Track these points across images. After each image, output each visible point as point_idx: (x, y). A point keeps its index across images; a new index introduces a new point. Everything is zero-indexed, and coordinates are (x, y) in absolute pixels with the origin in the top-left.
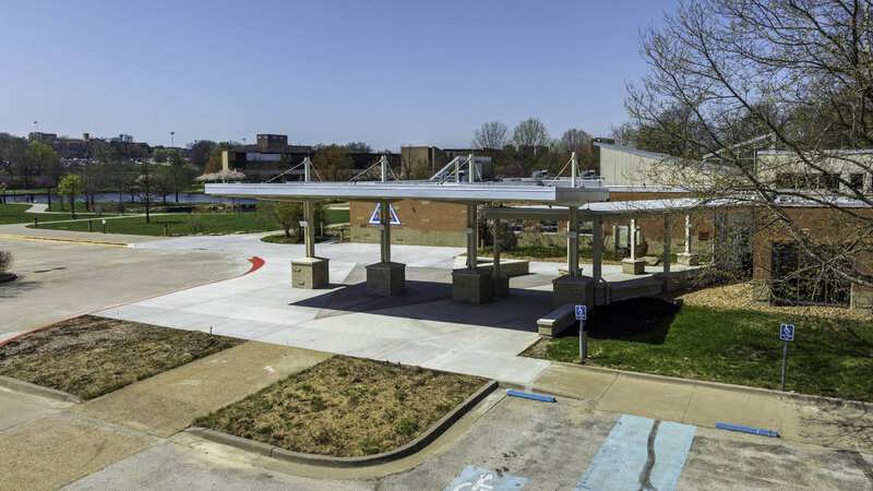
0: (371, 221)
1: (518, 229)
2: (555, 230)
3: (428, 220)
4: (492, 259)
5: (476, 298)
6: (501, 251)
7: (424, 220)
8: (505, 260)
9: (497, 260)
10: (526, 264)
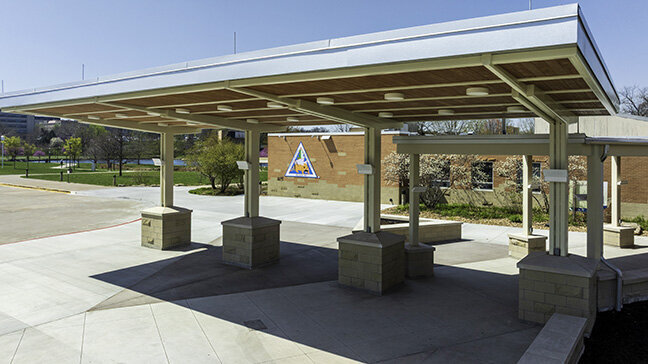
0: (288, 174)
1: (445, 185)
2: (490, 187)
3: (344, 173)
4: (407, 218)
5: (376, 284)
6: (422, 209)
7: (341, 173)
8: (427, 220)
9: (415, 220)
10: (458, 227)
